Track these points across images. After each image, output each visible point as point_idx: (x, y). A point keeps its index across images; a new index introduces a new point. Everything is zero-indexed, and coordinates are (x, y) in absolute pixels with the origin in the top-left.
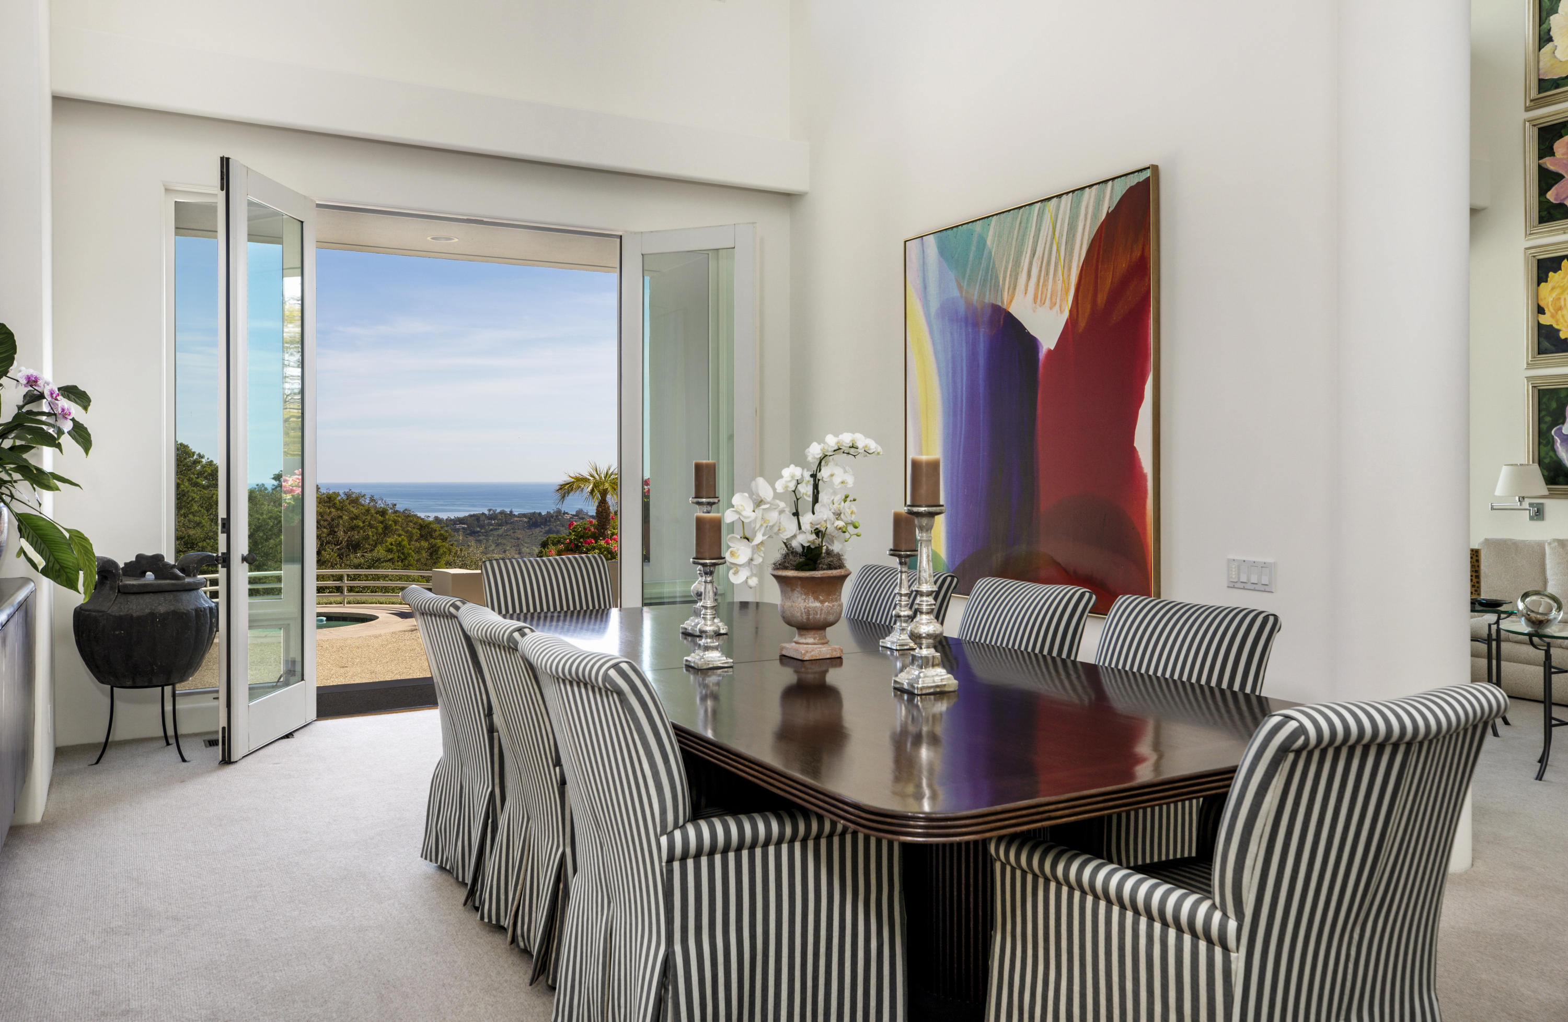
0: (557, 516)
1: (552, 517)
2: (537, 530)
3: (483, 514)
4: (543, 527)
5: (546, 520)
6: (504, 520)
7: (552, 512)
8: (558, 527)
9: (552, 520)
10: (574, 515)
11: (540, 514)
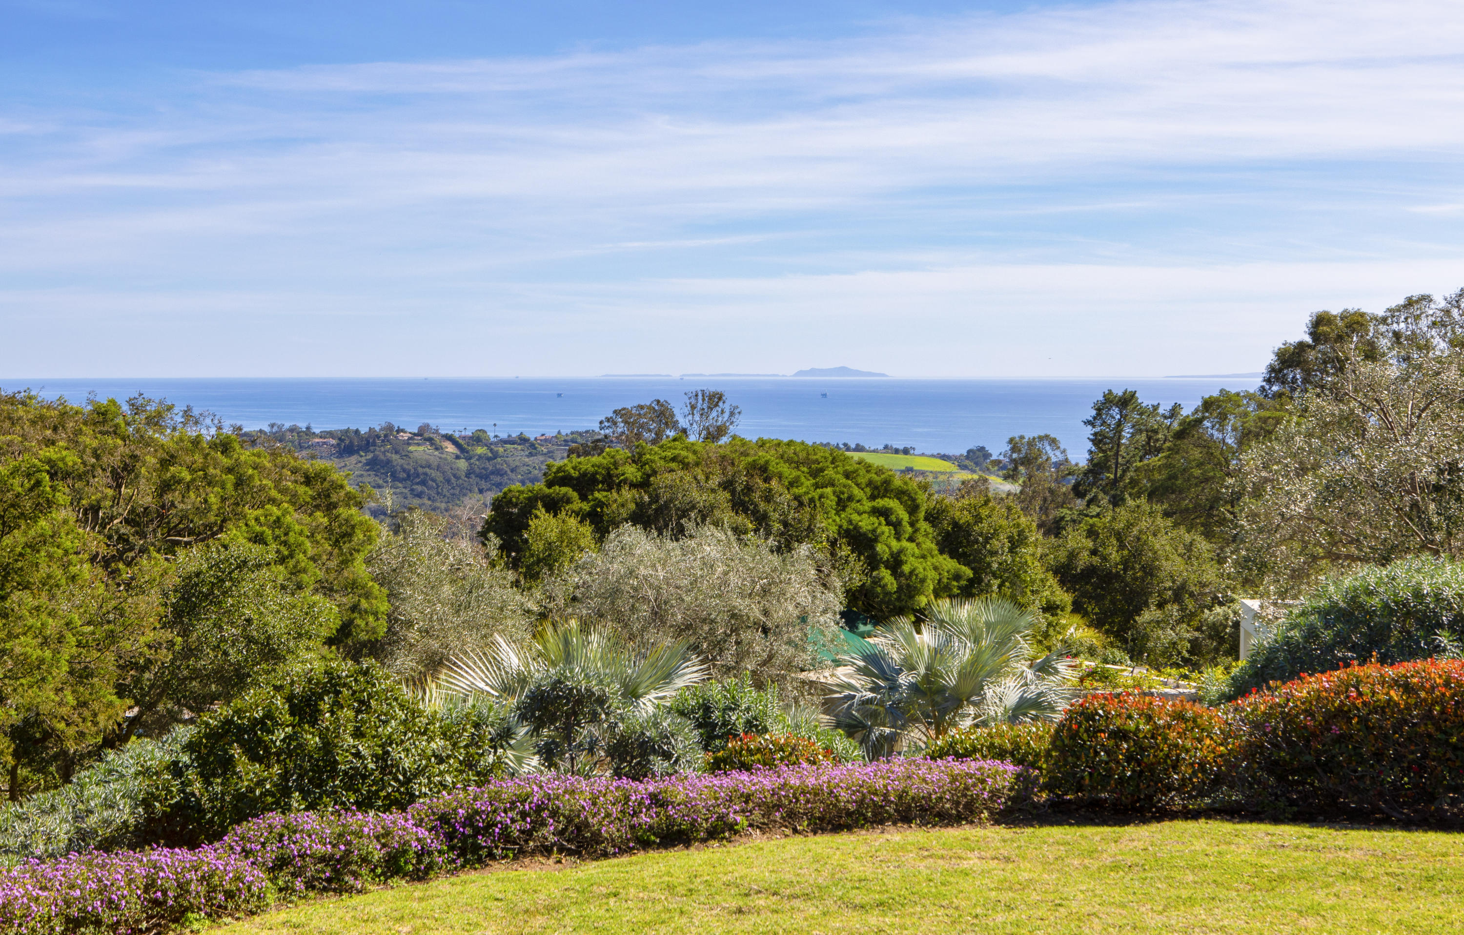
0: (386, 436)
1: (378, 437)
2: (354, 459)
3: (261, 431)
4: (362, 453)
5: (368, 442)
6: (296, 443)
7: (377, 429)
8: (389, 455)
9: (378, 442)
10: (415, 434)
11: (357, 432)
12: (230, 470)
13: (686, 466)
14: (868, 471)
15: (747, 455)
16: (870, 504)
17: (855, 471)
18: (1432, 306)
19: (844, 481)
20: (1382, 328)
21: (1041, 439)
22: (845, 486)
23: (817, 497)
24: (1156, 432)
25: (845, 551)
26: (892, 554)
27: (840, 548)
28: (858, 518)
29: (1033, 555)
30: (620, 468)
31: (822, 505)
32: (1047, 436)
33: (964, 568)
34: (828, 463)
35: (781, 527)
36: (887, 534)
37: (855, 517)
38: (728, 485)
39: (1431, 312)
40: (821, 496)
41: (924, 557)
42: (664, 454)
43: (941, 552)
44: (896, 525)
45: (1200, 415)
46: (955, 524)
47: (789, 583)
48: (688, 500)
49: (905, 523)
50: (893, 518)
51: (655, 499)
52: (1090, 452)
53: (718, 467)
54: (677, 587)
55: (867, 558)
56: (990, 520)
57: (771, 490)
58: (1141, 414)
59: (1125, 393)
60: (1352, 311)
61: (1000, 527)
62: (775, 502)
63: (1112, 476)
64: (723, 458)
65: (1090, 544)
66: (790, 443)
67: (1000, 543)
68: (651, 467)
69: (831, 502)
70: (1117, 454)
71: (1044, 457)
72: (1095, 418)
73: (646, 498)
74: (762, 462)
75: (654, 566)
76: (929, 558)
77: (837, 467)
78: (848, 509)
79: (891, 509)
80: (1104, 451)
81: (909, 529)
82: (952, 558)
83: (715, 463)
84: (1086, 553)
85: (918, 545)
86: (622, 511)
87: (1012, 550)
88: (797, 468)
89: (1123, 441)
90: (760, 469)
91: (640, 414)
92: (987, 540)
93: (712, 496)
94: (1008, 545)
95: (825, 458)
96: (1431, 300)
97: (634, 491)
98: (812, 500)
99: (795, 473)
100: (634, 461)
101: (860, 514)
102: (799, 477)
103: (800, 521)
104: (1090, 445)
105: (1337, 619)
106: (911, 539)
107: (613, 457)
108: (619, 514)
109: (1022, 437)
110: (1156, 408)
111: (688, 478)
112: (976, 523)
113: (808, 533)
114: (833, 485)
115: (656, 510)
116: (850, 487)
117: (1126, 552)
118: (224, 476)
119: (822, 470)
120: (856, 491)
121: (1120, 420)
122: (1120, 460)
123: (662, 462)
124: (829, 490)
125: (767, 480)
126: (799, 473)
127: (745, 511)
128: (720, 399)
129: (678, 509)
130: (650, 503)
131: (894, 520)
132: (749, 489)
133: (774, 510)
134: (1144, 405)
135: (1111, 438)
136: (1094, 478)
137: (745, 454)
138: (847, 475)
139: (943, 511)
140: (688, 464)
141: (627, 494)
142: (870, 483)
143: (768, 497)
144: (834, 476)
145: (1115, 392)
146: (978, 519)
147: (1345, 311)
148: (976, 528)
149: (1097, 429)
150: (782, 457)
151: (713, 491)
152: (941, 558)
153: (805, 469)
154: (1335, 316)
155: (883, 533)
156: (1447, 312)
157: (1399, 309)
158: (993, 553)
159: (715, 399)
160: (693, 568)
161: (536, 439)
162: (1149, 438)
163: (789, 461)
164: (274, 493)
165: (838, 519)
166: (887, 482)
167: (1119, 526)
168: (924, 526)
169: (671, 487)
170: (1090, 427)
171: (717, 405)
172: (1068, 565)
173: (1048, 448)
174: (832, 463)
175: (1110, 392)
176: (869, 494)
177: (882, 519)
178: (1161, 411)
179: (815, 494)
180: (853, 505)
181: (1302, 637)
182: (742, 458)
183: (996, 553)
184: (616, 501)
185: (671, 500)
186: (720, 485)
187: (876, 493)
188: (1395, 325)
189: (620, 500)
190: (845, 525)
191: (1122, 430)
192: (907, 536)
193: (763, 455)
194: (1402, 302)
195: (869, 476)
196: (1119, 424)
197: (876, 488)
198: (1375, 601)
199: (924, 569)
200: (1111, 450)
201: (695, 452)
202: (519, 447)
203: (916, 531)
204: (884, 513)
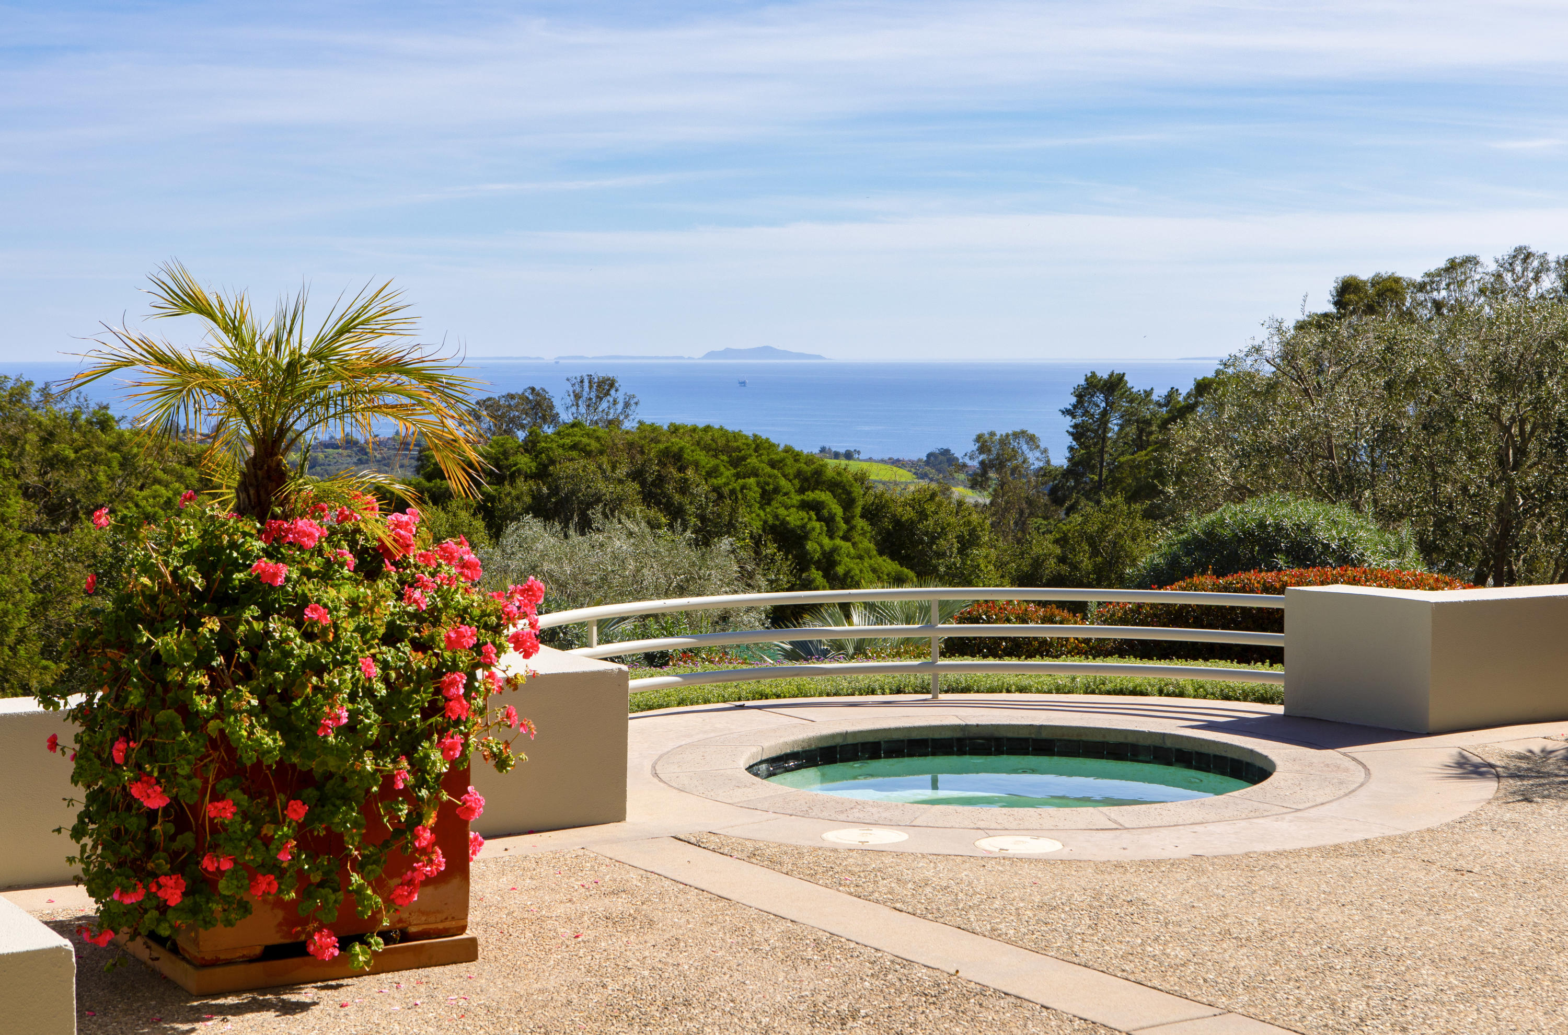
12: (113, 448)
13: (588, 454)
14: (796, 461)
15: (658, 442)
16: (799, 498)
17: (782, 460)
18: (1479, 269)
19: (768, 469)
20: (1421, 296)
21: (1016, 435)
22: (770, 476)
23: (738, 488)
24: (1148, 423)
25: (770, 549)
26: (824, 553)
27: (765, 545)
28: (786, 513)
29: (986, 557)
30: (511, 458)
31: (745, 497)
32: (1023, 433)
33: (906, 570)
34: (751, 451)
35: (699, 523)
36: (818, 531)
37: (782, 511)
38: (637, 475)
39: (1478, 277)
40: (743, 487)
41: (861, 557)
42: (561, 442)
43: (881, 553)
44: (829, 521)
45: (1192, 401)
46: (897, 522)
47: (709, 579)
48: (592, 491)
49: (838, 519)
50: (825, 512)
51: (555, 491)
52: (1071, 449)
53: (626, 455)
54: (586, 584)
55: (795, 557)
56: (936, 517)
57: (686, 480)
58: (1131, 401)
59: (1111, 375)
60: (1385, 276)
61: (948, 525)
62: (692, 494)
63: (1096, 478)
64: (631, 445)
65: (1058, 551)
66: (707, 429)
67: (949, 543)
68: (548, 456)
69: (754, 493)
70: (1102, 452)
71: (1020, 460)
72: (1075, 407)
73: (545, 490)
74: (675, 449)
75: (559, 560)
76: (867, 559)
77: (761, 455)
78: (773, 503)
79: (823, 502)
80: (1087, 448)
81: (844, 526)
82: (893, 559)
83: (622, 451)
84: (1052, 561)
85: (854, 544)
86: (516, 505)
87: (961, 551)
88: (716, 456)
89: (1110, 435)
90: (673, 456)
91: (510, 406)
92: (933, 540)
93: (619, 488)
94: (956, 545)
95: (748, 445)
96: (1477, 263)
97: (531, 482)
98: (733, 492)
99: (713, 462)
100: (527, 451)
101: (787, 508)
102: (718, 466)
103: (719, 516)
104: (1069, 440)
105: (1196, 549)
106: (845, 538)
107: (502, 446)
108: (513, 509)
109: (992, 434)
110: (1148, 393)
111: (592, 467)
112: (920, 521)
113: (730, 528)
114: (756, 475)
115: (556, 503)
116: (776, 477)
117: (1099, 559)
118: (109, 455)
119: (744, 458)
120: (783, 482)
121: (1105, 409)
122: (1106, 457)
123: (560, 451)
124: (752, 480)
125: (682, 469)
126: (718, 461)
127: (658, 503)
128: (612, 385)
129: (581, 502)
130: (549, 496)
131: (827, 515)
132: (661, 480)
133: (691, 503)
134: (1134, 390)
135: (1096, 431)
136: (1076, 481)
137: (656, 441)
138: (773, 464)
139: (884, 507)
140: (591, 451)
141: (523, 486)
142: (799, 474)
143: (684, 488)
144: (757, 464)
145: (1099, 374)
146: (923, 515)
147: (1377, 275)
148: (920, 526)
149: (1078, 420)
150: (698, 443)
151: (620, 481)
152: (880, 560)
153: (725, 458)
154: (1365, 283)
155: (813, 529)
156: (1499, 276)
157: (1439, 273)
158: (941, 555)
159: (605, 386)
160: (602, 563)
161: (367, 442)
162: (1141, 431)
163: (707, 448)
164: (159, 474)
165: (762, 514)
166: (818, 473)
167: (1092, 529)
168: (860, 523)
169: (572, 477)
170: (1069, 418)
171: (607, 394)
172: (1032, 574)
173: (1025, 447)
174: (756, 451)
175: (1094, 374)
176: (798, 486)
177: (812, 514)
178: (1155, 397)
179: (737, 486)
180: (780, 498)
181: (1166, 564)
182: (653, 445)
183: (944, 554)
184: (509, 494)
185: (573, 492)
186: (628, 475)
187: (806, 485)
188: (1435, 293)
189: (514, 493)
190: (771, 521)
191: (1108, 421)
192: (841, 534)
193: (677, 442)
194: (1442, 264)
195: (798, 465)
196: (1104, 413)
197: (806, 479)
198: (1227, 532)
199: (861, 571)
200: (1095, 444)
201: (598, 439)
202: (345, 452)
203: (852, 528)
204: (816, 507)
